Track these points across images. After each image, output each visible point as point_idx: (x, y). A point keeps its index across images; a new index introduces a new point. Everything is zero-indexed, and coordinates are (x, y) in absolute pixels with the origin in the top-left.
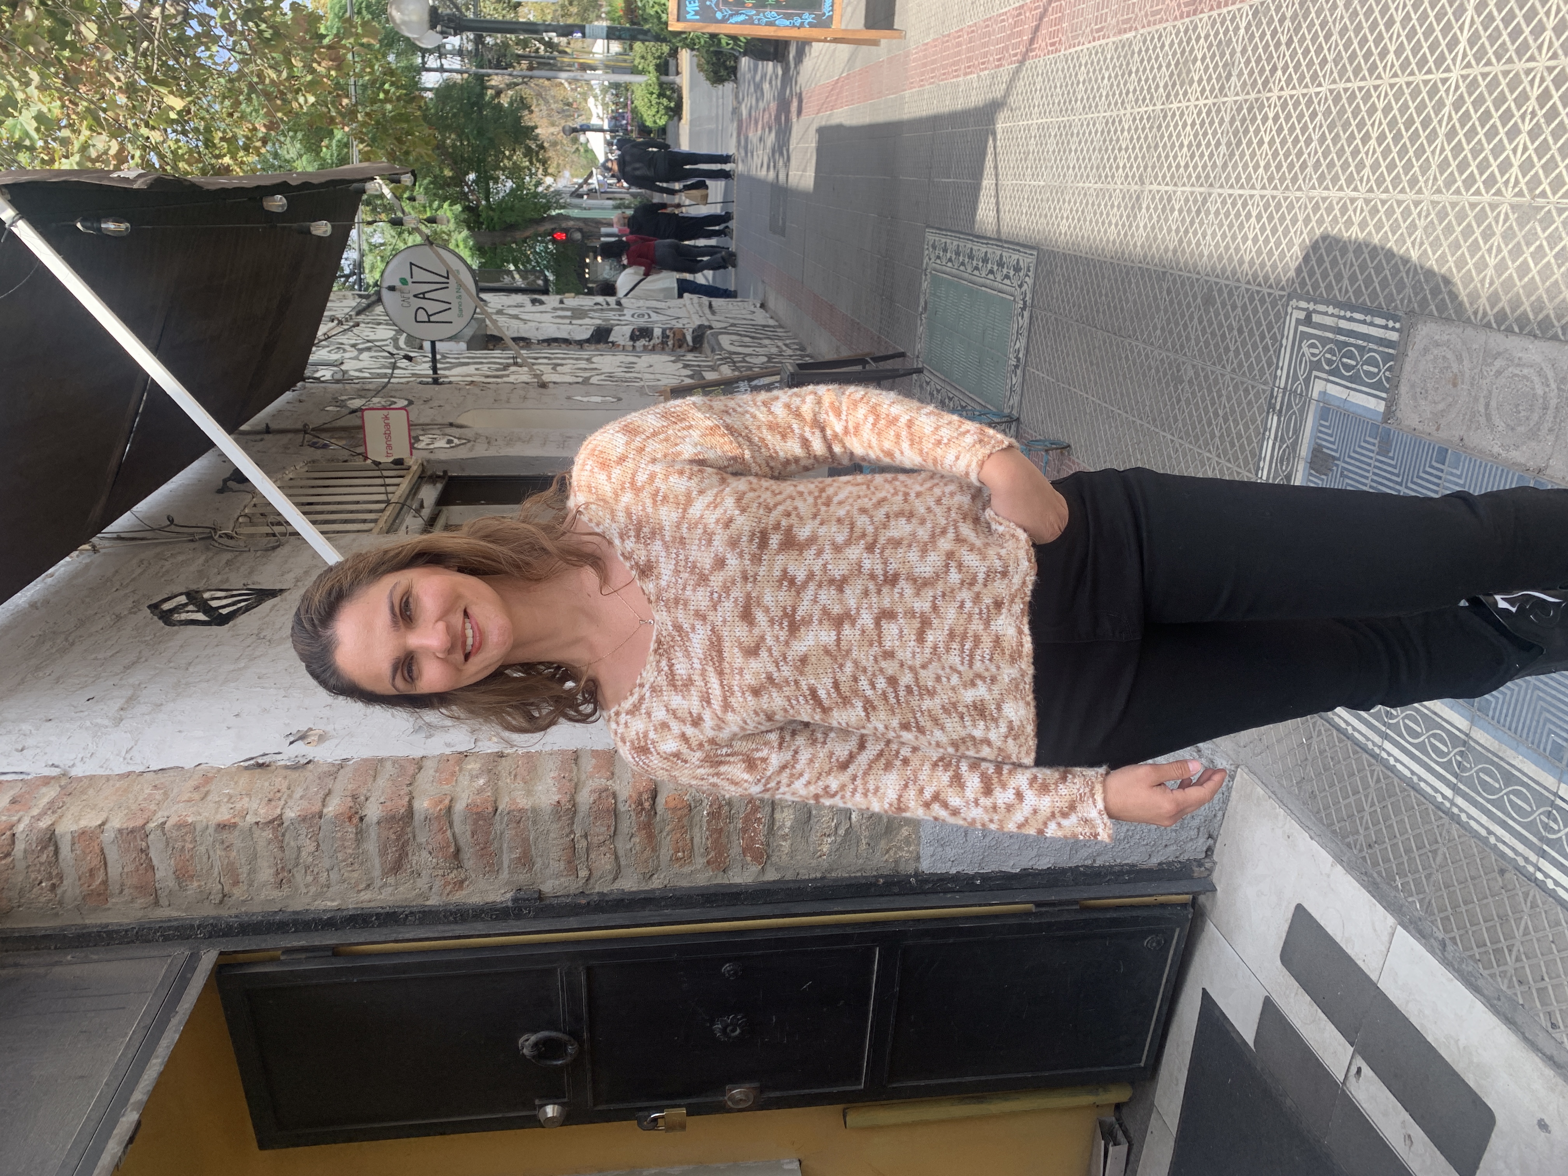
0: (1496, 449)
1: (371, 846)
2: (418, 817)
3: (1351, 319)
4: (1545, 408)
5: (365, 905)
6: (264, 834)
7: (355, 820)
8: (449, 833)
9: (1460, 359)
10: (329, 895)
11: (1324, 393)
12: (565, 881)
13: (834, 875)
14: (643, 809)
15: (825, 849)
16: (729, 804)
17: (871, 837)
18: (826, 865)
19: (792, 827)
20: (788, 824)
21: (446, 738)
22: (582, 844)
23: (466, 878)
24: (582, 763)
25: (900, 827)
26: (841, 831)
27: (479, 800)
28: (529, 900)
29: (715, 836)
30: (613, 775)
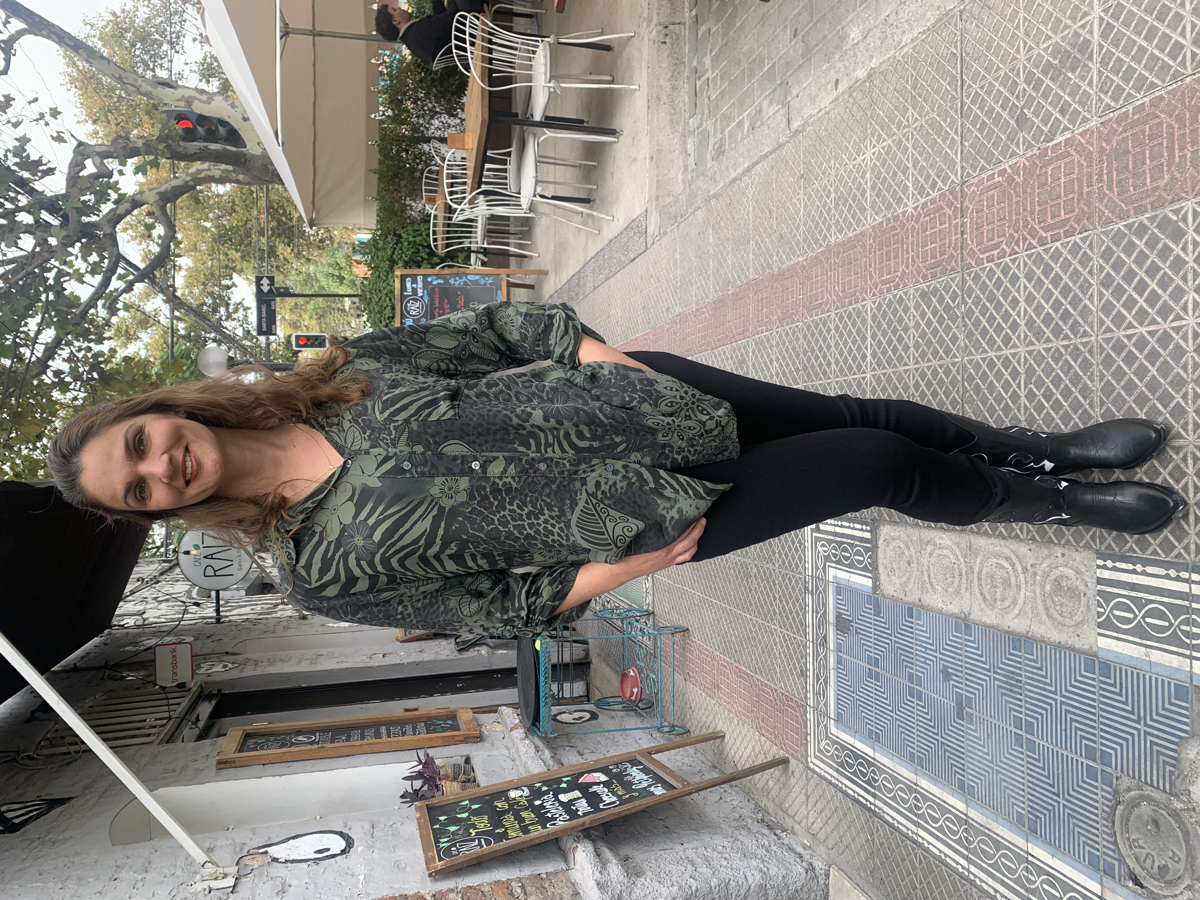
0: (940, 605)
3: (842, 526)
4: (961, 575)
9: (908, 547)
11: (835, 577)
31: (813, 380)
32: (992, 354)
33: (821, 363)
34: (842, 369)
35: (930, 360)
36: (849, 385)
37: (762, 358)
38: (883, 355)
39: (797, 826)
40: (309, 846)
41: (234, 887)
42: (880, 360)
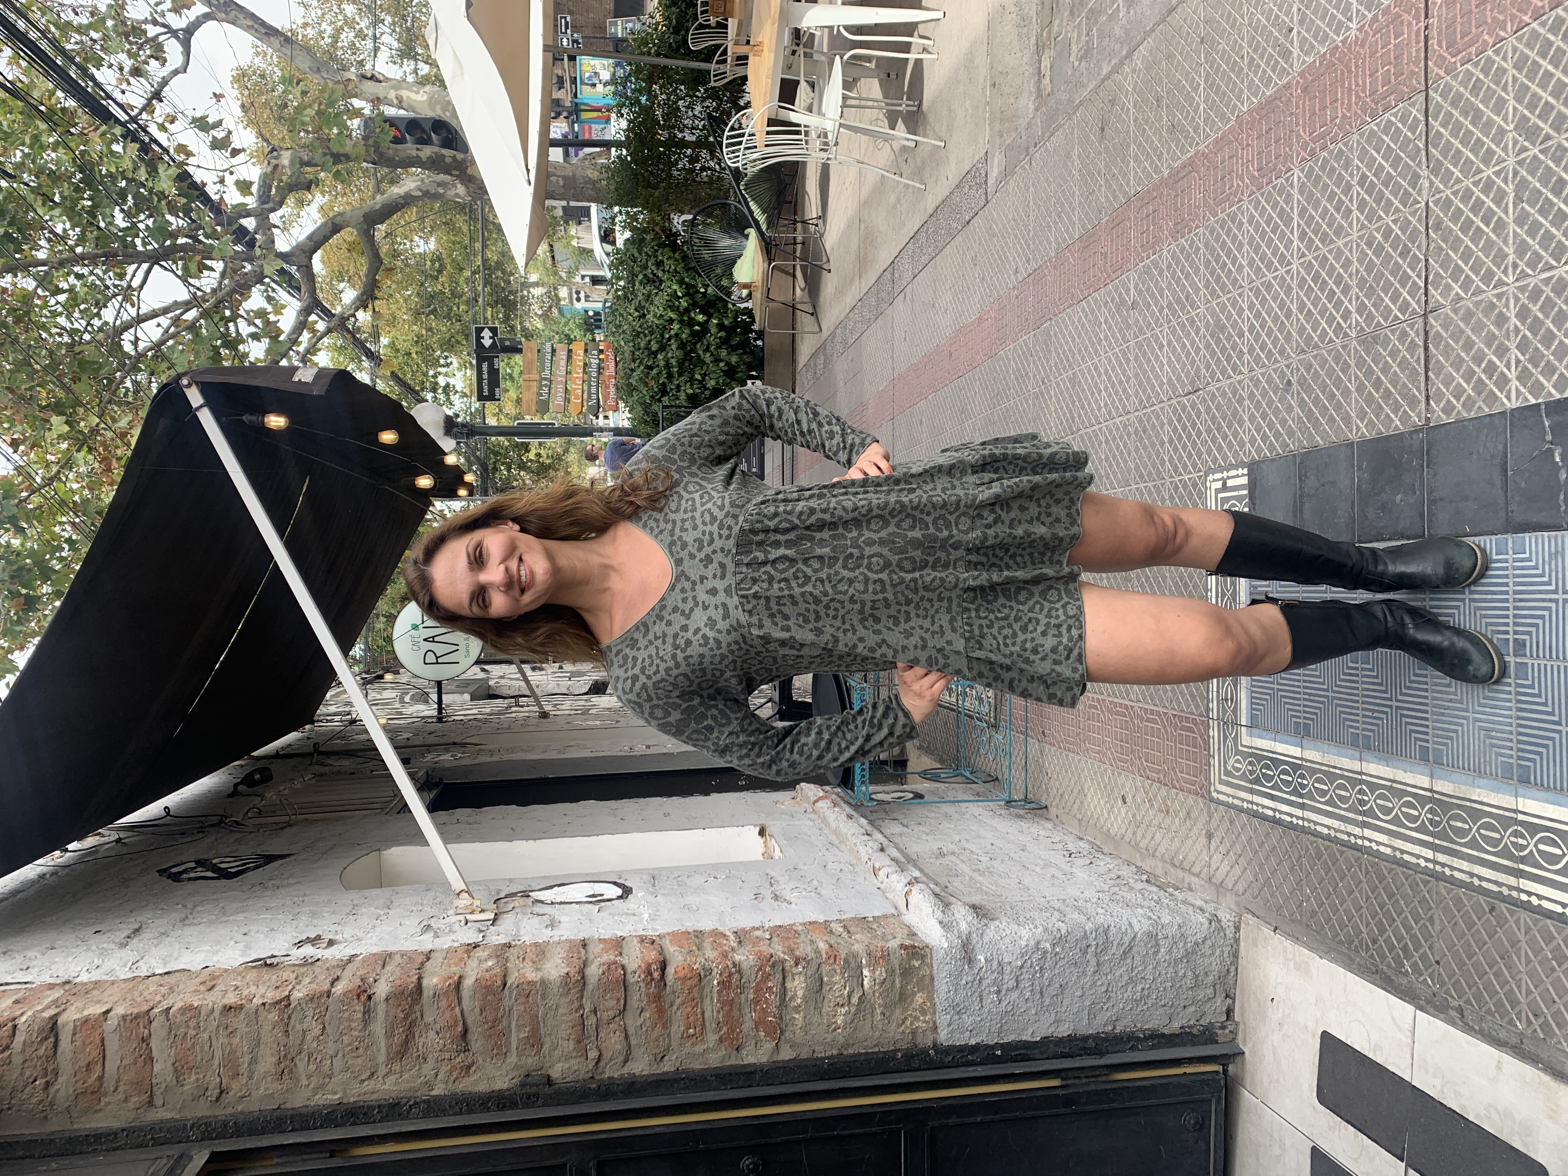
1: (378, 1028)
2: (427, 993)
5: (367, 1097)
6: (270, 1016)
7: (363, 998)
8: (457, 1010)
10: (330, 1087)
12: (574, 1064)
13: (851, 1051)
14: (652, 979)
15: (840, 1020)
16: (739, 972)
17: (885, 1006)
18: (841, 1039)
19: (804, 997)
20: (800, 993)
21: (453, 937)
22: (591, 1021)
23: (473, 1063)
24: (590, 948)
25: (914, 994)
26: (855, 1000)
27: (488, 975)
28: (537, 1085)
29: (726, 1008)
30: (621, 954)
31: (1219, 297)
32: (1468, 183)
33: (1230, 270)
34: (1259, 269)
35: (1380, 218)
36: (1269, 287)
37: (1148, 291)
38: (1316, 232)
39: (1195, 880)
40: (578, 892)
41: (494, 921)
42: (1311, 241)
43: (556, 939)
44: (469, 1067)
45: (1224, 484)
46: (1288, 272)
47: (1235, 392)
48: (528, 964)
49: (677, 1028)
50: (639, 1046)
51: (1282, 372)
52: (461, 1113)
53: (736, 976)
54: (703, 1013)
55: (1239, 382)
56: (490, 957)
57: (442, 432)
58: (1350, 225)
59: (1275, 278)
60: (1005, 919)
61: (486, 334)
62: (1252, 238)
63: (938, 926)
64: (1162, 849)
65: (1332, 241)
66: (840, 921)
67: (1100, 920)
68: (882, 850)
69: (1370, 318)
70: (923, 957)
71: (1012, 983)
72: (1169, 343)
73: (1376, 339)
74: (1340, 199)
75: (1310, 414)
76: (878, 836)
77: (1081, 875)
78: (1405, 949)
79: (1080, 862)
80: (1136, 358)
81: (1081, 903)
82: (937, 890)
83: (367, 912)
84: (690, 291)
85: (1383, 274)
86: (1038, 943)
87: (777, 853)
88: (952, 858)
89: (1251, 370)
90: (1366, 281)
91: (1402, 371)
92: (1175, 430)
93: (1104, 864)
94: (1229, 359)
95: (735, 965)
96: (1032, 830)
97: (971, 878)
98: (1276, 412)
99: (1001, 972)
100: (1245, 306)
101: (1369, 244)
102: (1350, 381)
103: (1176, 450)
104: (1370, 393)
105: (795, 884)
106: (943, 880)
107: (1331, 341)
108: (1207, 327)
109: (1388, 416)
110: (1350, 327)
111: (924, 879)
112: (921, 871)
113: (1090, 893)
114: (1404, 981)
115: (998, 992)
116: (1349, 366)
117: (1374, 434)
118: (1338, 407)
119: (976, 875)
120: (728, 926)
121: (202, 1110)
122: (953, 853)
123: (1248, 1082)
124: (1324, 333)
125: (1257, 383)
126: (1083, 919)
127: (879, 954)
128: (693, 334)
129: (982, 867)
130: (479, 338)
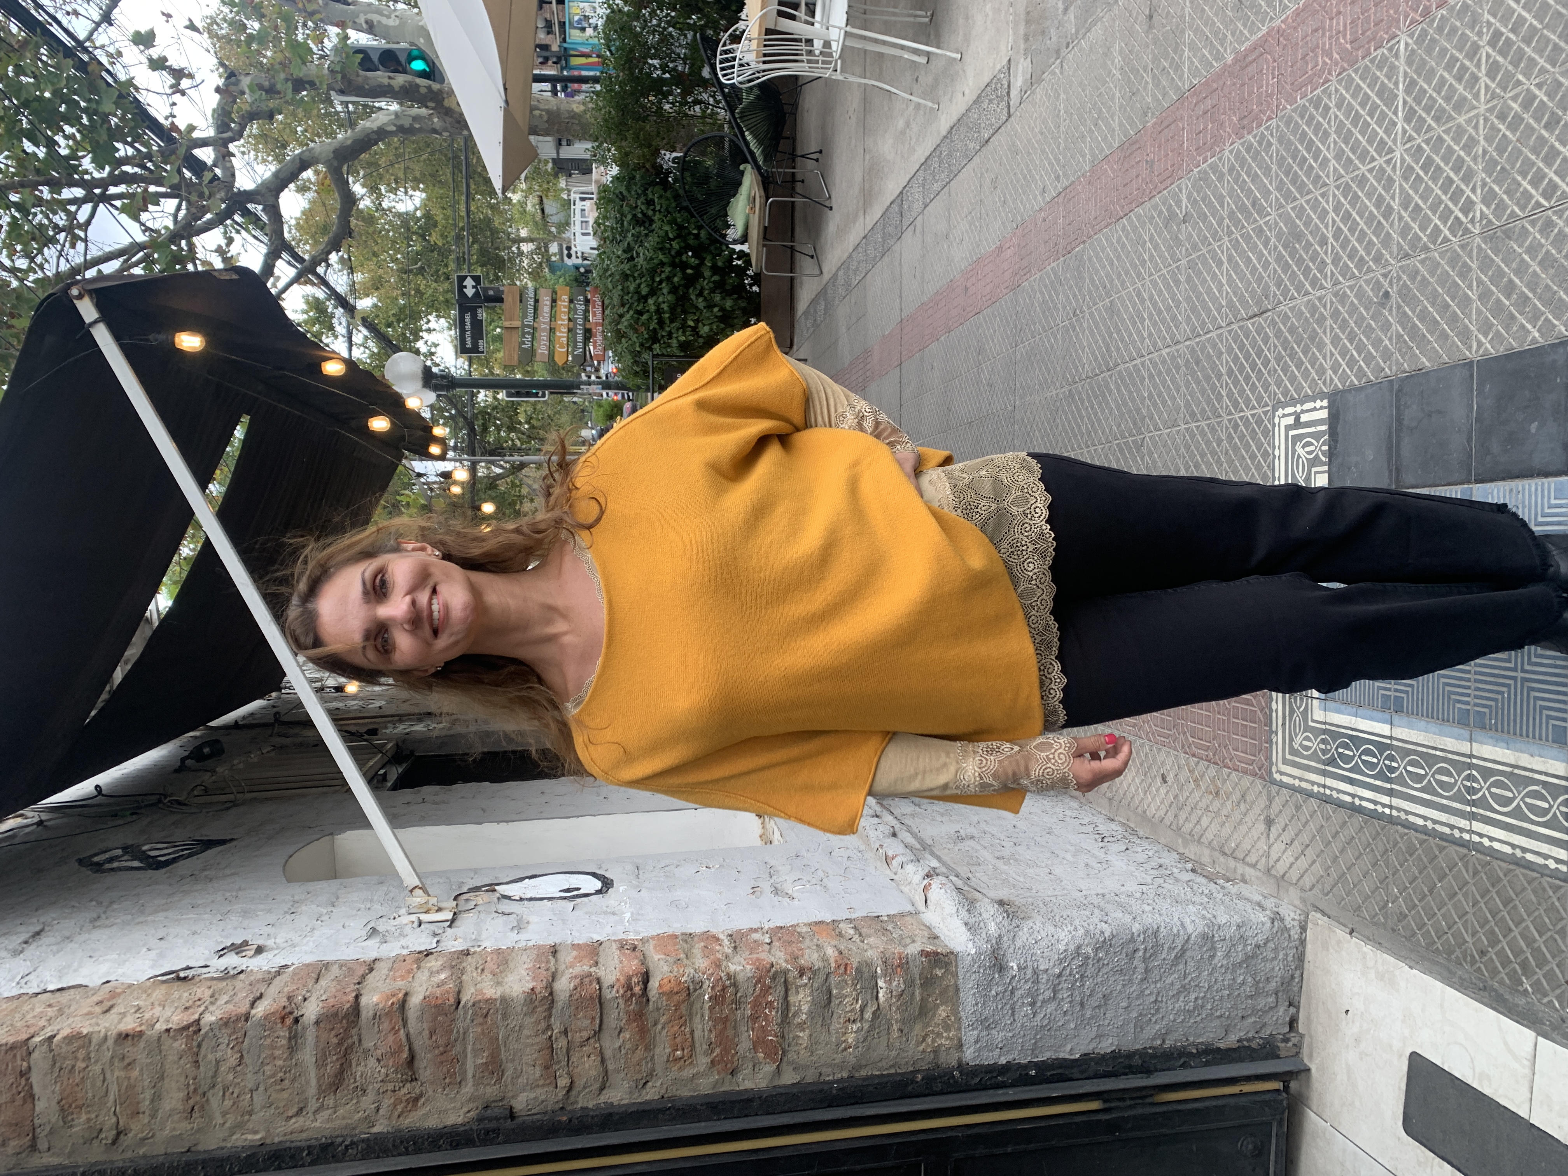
1: (308, 1055)
2: (366, 1014)
5: (294, 1137)
6: (176, 1045)
7: (289, 1021)
8: (402, 1033)
10: (250, 1125)
12: (541, 1093)
13: (863, 1073)
14: (633, 995)
15: (851, 1039)
16: (735, 985)
17: (903, 1021)
18: (853, 1060)
19: (810, 1013)
20: (805, 1008)
21: (403, 942)
22: (562, 1043)
23: (421, 1095)
24: (561, 956)
25: (936, 1007)
26: (868, 1015)
27: (438, 992)
28: (497, 1119)
29: (719, 1027)
30: (597, 963)
31: (1295, 199)
33: (1311, 167)
34: (1349, 161)
35: (1519, 83)
36: (1362, 181)
37: (1203, 200)
38: (1427, 110)
39: (1249, 871)
40: (551, 885)
41: (453, 921)
42: (1422, 120)
43: (522, 944)
44: (417, 1099)
45: (1297, 419)
46: (1388, 162)
47: (1313, 310)
48: (487, 976)
49: (662, 1050)
50: (619, 1072)
51: (1378, 282)
52: (407, 1153)
53: (731, 990)
54: (692, 1032)
55: (1320, 299)
56: (443, 968)
57: (419, 384)
58: (1477, 96)
59: (1371, 171)
60: (1038, 920)
61: (469, 282)
62: (1341, 125)
63: (963, 929)
64: (1209, 835)
65: (1450, 118)
66: (850, 921)
67: (1150, 920)
68: (894, 835)
69: (1501, 207)
70: (947, 965)
71: (1049, 994)
72: (1230, 259)
73: (1508, 235)
74: (1463, 65)
75: (1413, 332)
76: (889, 818)
77: (1119, 863)
78: (1524, 965)
79: (1115, 847)
80: (1189, 280)
81: (1123, 899)
82: (959, 883)
83: (308, 909)
84: (681, 232)
85: (1520, 152)
86: (1079, 947)
87: (777, 836)
88: (971, 843)
89: (1336, 283)
90: (1496, 163)
91: (1544, 269)
92: (1236, 359)
93: (1142, 850)
94: (1307, 271)
95: (729, 977)
96: (1057, 810)
97: (995, 868)
98: (1368, 331)
99: (1037, 982)
100: (1330, 208)
101: (1502, 117)
102: (1470, 287)
103: (1236, 382)
104: (1498, 300)
105: (796, 875)
106: (963, 871)
107: (1446, 240)
108: (1279, 237)
109: (1523, 327)
110: (1472, 221)
111: (944, 870)
112: (939, 859)
113: (1132, 886)
114: (1521, 1001)
115: (1033, 1004)
116: (1470, 269)
117: (1502, 350)
118: (1453, 320)
119: (1000, 864)
120: (722, 927)
121: (96, 1155)
122: (972, 837)
123: (1314, 1101)
124: (1437, 230)
125: (1342, 298)
126: (1128, 918)
127: (896, 962)
128: (685, 277)
129: (1006, 853)
130: (461, 287)
